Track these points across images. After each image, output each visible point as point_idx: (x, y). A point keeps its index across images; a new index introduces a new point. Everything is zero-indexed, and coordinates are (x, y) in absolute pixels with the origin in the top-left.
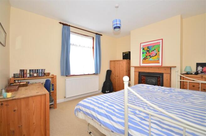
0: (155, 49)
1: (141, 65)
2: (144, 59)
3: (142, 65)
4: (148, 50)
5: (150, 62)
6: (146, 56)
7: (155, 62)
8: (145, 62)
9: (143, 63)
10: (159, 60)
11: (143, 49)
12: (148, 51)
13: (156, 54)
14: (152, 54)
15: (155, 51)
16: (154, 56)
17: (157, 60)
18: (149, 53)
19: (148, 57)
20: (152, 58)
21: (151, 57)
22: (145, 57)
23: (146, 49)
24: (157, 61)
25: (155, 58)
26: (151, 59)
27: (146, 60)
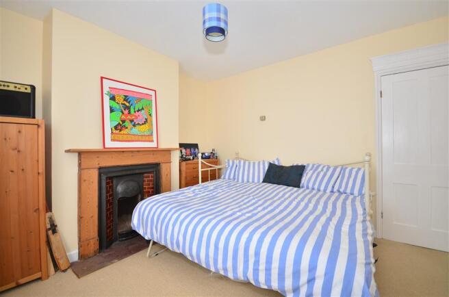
0: (143, 109)
1: (106, 146)
2: (116, 128)
3: (110, 144)
4: (127, 104)
5: (133, 138)
6: (123, 121)
7: (144, 138)
8: (121, 137)
9: (113, 140)
10: (152, 135)
11: (113, 98)
12: (128, 108)
13: (146, 119)
14: (136, 118)
15: (143, 112)
16: (143, 124)
17: (149, 133)
18: (129, 113)
19: (127, 124)
20: (138, 127)
21: (134, 125)
22: (119, 123)
23: (120, 99)
24: (149, 136)
25: (143, 129)
26: (135, 130)
27: (122, 132)
